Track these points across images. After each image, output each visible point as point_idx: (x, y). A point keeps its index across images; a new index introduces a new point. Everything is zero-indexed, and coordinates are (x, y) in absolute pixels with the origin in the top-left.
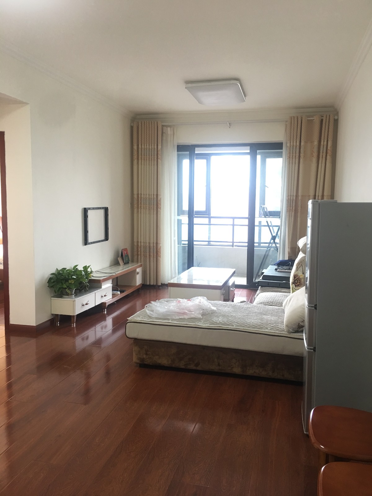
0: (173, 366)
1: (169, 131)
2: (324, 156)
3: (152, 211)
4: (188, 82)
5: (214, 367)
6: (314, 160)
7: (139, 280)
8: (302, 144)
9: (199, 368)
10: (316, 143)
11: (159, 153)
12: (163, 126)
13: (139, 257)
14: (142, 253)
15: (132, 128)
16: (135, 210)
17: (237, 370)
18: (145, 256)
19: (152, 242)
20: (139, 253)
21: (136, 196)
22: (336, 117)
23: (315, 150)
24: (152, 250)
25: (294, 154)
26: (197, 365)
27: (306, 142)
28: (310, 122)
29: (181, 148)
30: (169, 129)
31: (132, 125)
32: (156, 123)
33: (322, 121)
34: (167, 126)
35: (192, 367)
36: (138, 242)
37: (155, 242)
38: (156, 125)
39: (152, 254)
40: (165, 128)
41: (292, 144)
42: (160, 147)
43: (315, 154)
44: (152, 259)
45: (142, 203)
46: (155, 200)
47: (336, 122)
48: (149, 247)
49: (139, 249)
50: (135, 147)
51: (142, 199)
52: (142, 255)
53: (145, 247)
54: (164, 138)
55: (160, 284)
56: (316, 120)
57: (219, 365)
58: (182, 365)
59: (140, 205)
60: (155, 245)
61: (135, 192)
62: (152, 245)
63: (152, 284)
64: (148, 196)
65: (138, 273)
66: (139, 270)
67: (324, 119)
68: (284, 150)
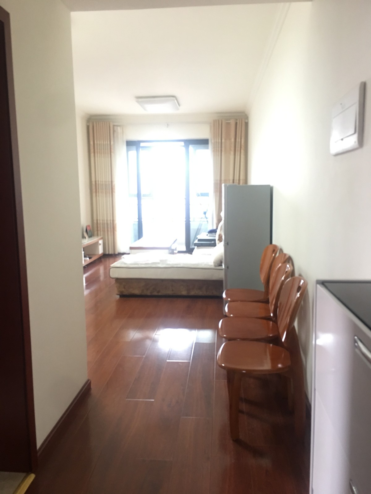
0: (143, 294)
1: (119, 129)
2: (239, 150)
3: (108, 194)
4: (138, 97)
5: (170, 292)
6: (232, 153)
7: (101, 251)
8: (223, 141)
9: (160, 294)
10: (233, 140)
11: (112, 147)
12: (114, 126)
13: (99, 232)
14: (102, 229)
15: (88, 128)
16: (94, 195)
17: (184, 293)
18: (104, 231)
19: (109, 219)
20: (99, 229)
21: (94, 183)
22: (246, 121)
23: (233, 145)
24: (109, 226)
25: (217, 149)
26: (158, 292)
27: (225, 139)
28: (228, 124)
29: (129, 144)
30: (119, 128)
31: (88, 124)
32: (108, 123)
33: (236, 123)
34: (117, 126)
35: (155, 293)
36: (97, 220)
37: (112, 219)
38: (108, 125)
39: (109, 230)
40: (115, 128)
41: (215, 140)
42: (112, 143)
43: (233, 149)
44: (109, 233)
45: (100, 188)
46: (110, 186)
47: (247, 124)
48: (107, 224)
49: (99, 226)
50: (92, 143)
51: (100, 185)
52: (101, 230)
53: (103, 224)
54: (115, 135)
55: (117, 253)
56: (232, 122)
57: (173, 290)
58: (148, 293)
59: (97, 190)
60: (112, 222)
61: (93, 180)
62: (109, 222)
63: (110, 253)
64: (104, 183)
65: (100, 244)
66: (101, 242)
67: (238, 122)
68: (210, 145)
